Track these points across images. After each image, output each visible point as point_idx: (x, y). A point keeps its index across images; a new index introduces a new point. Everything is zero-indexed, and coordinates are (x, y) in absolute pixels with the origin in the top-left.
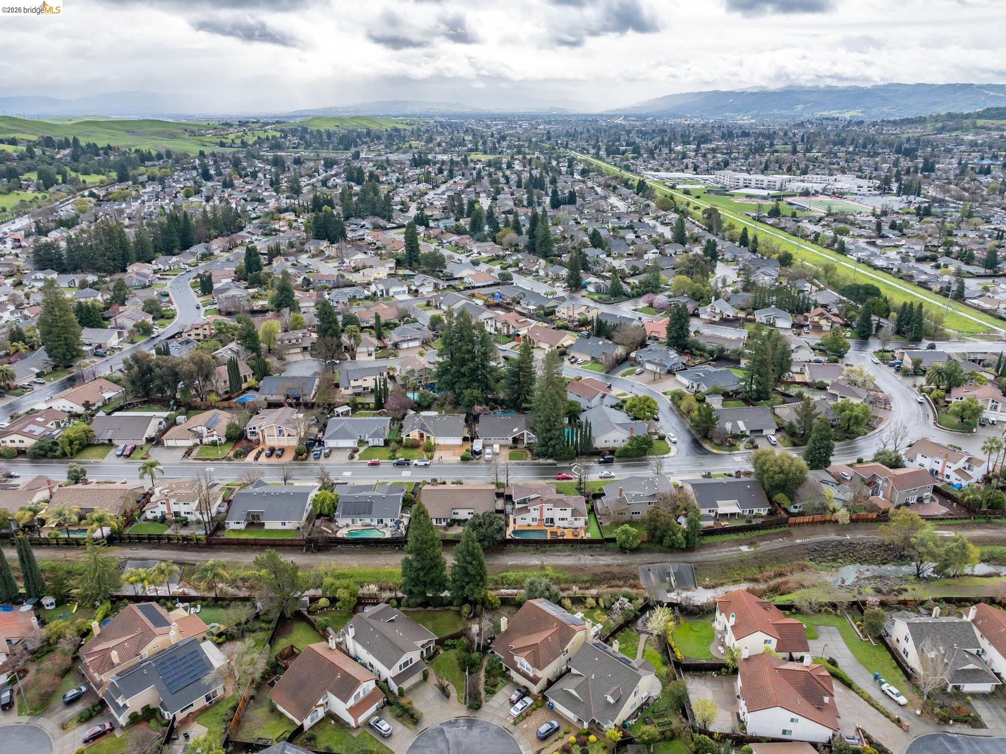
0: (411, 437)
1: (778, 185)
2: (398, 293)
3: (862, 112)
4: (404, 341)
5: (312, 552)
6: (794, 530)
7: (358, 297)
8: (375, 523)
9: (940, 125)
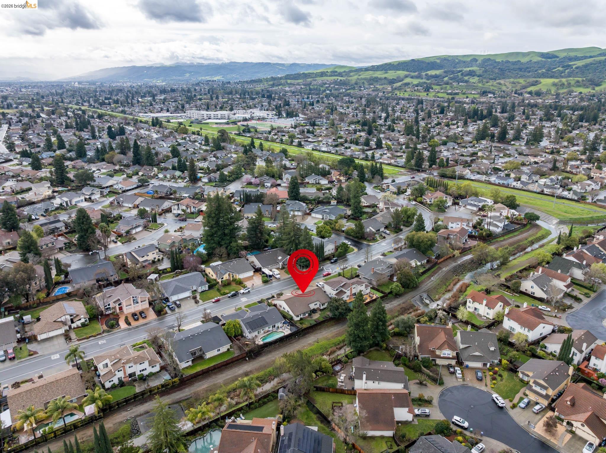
0: (224, 279)
1: (226, 116)
2: (78, 202)
3: (223, 77)
4: (133, 229)
5: (254, 359)
6: (440, 265)
7: (50, 210)
8: (271, 329)
9: (271, 83)
